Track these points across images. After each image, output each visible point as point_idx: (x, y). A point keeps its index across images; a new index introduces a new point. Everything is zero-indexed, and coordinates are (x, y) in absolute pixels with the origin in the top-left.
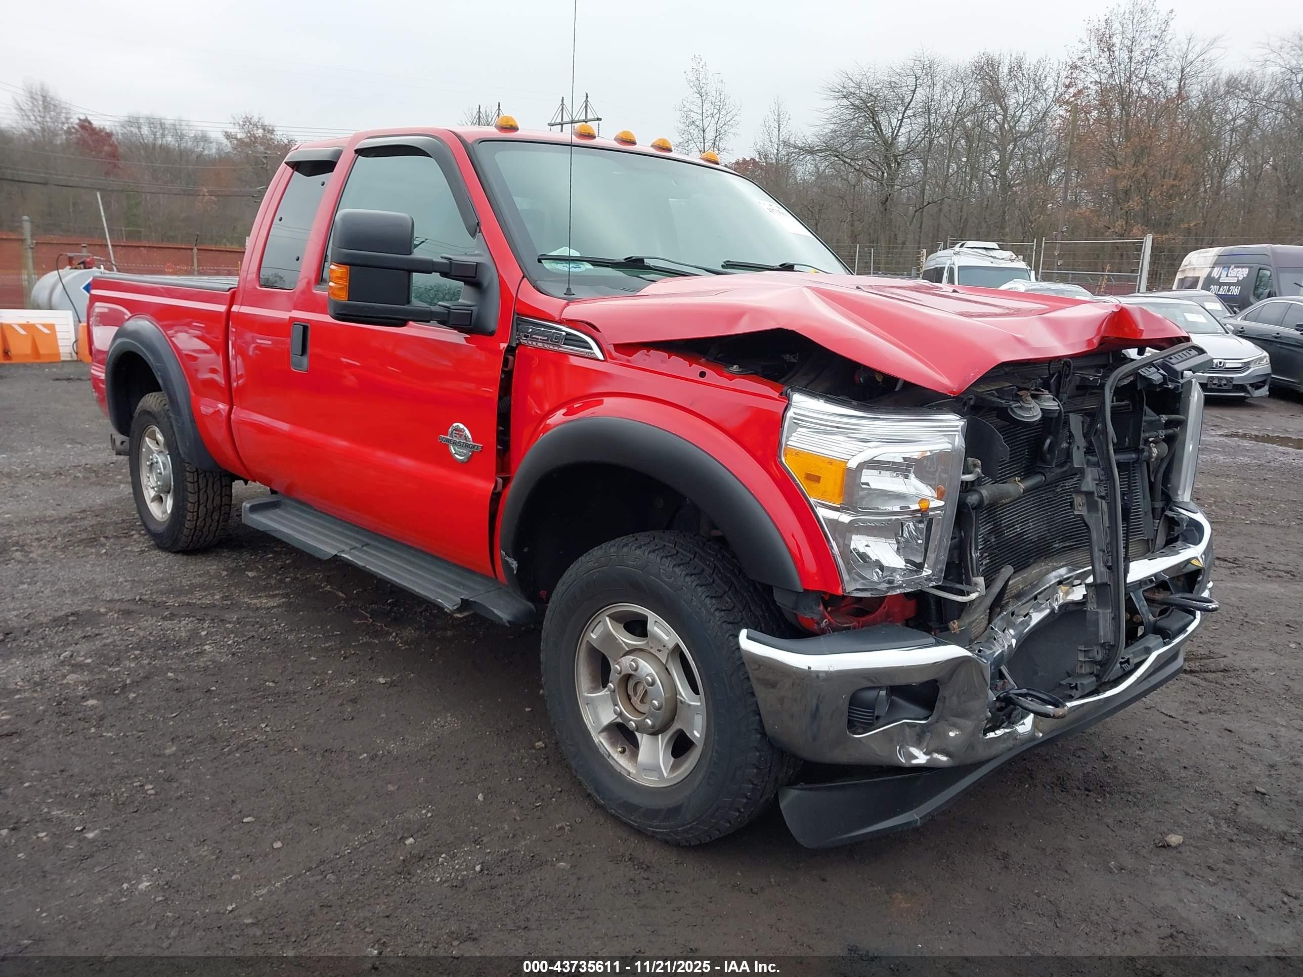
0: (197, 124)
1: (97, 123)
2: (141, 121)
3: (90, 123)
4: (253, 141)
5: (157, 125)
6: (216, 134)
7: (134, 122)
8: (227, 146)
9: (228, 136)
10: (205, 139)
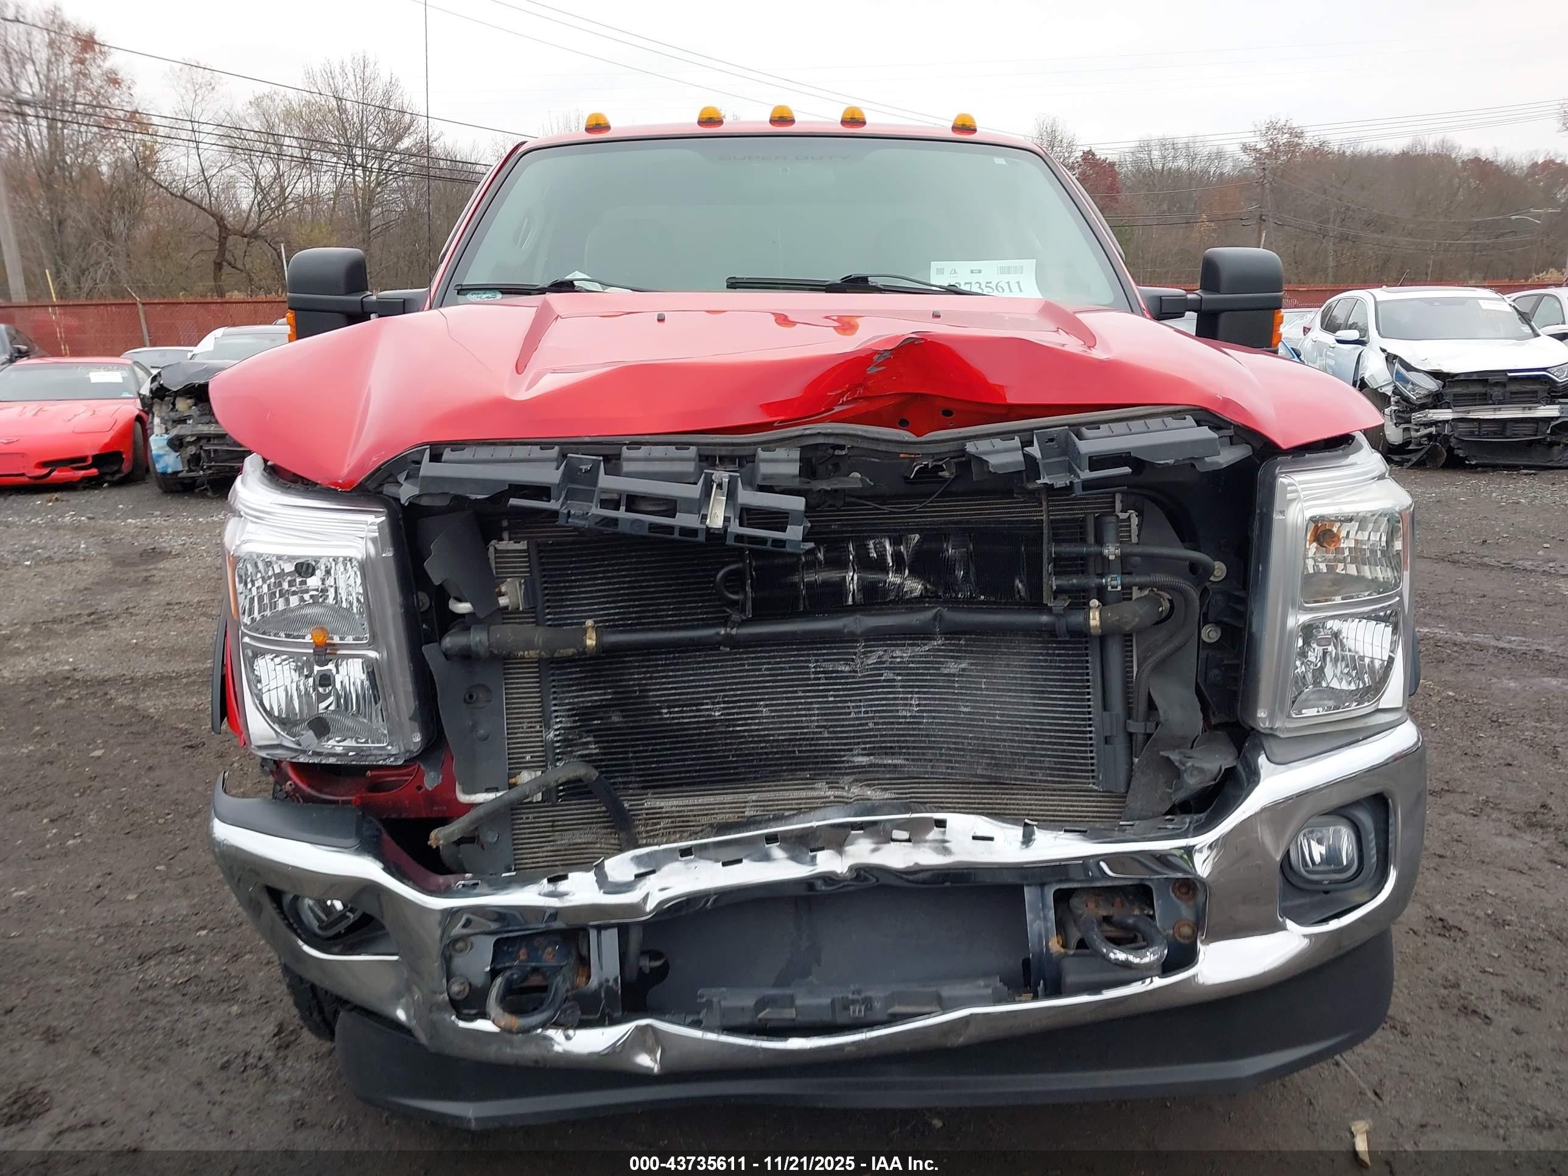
0: (1211, 138)
1: (1100, 154)
2: (1153, 143)
3: (1093, 155)
4: (1275, 149)
5: (1169, 146)
6: (1233, 148)
7: (1145, 146)
8: (1247, 159)
9: (1245, 148)
10: (1219, 155)
